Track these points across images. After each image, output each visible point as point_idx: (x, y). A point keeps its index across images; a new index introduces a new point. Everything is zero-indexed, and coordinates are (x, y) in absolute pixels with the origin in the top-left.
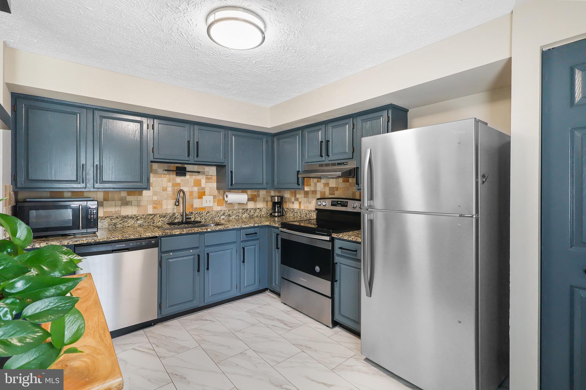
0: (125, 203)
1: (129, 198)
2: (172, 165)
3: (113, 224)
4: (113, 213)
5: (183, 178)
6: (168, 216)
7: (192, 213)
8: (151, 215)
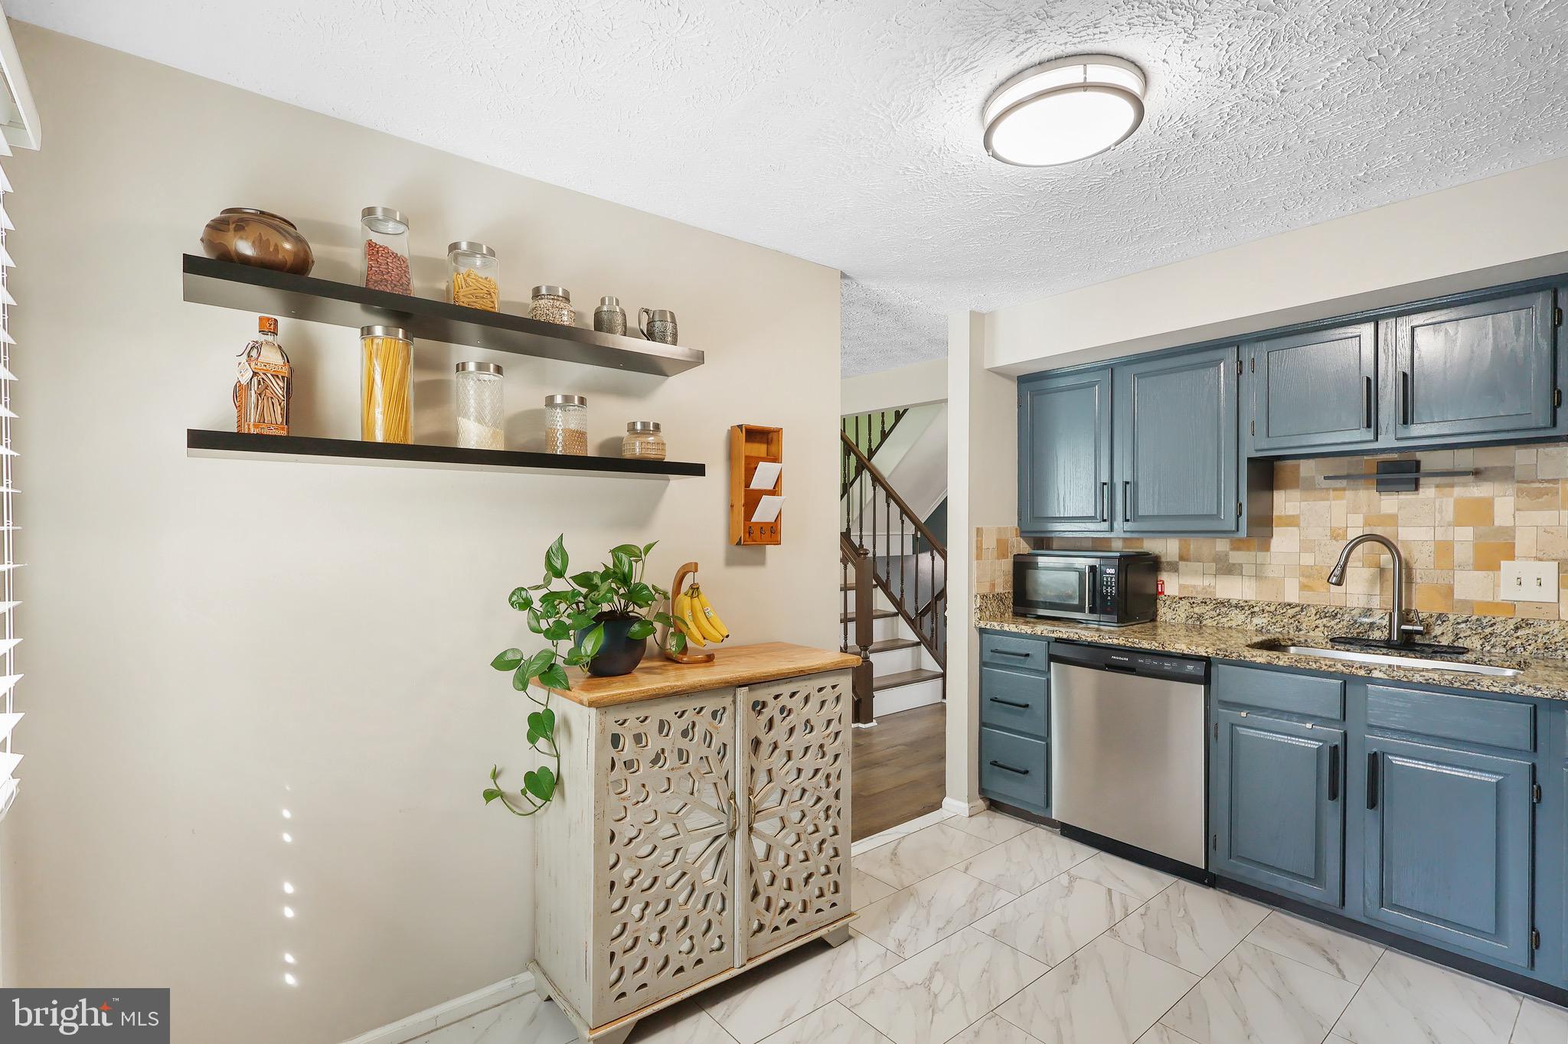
0: (1227, 569)
1: (1236, 557)
2: (1365, 458)
3: (1196, 616)
4: (1199, 589)
5: (1407, 496)
6: (1346, 616)
7: (1442, 618)
8: (1290, 605)
